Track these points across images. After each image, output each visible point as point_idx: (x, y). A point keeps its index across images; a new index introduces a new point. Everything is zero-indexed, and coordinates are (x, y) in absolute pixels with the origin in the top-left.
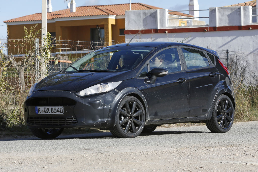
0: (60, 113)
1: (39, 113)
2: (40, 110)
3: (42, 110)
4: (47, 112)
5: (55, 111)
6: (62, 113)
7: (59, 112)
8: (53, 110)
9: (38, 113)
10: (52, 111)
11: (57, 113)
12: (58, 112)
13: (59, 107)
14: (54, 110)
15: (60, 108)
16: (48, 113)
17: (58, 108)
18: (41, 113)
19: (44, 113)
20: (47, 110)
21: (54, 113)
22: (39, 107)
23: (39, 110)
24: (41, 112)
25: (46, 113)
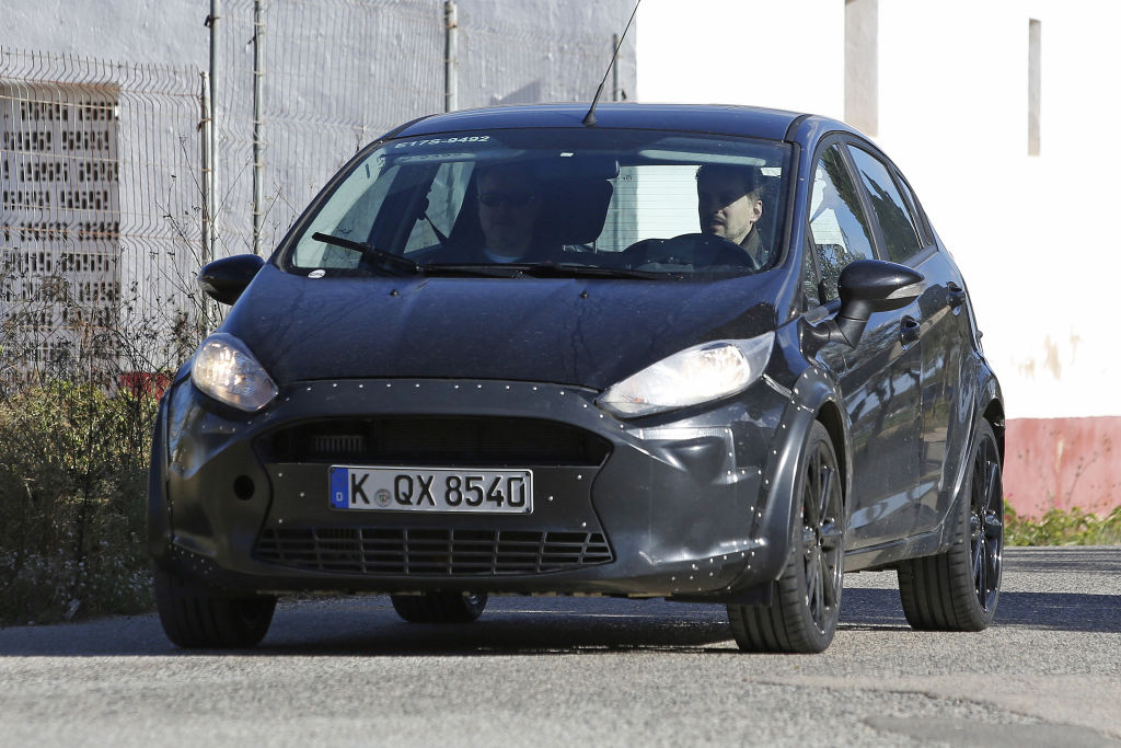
0: (504, 509)
1: (359, 505)
2: (364, 487)
3: (382, 490)
4: (414, 499)
5: (473, 497)
6: (521, 503)
7: (499, 499)
8: (457, 489)
9: (351, 506)
10: (453, 497)
11: (487, 508)
12: (490, 498)
13: (503, 474)
14: (468, 489)
15: (510, 480)
16: (419, 503)
17: (498, 479)
18: (373, 506)
19: (394, 506)
20: (417, 489)
21: (463, 508)
22: (357, 471)
23: (357, 489)
24: (370, 497)
25: (406, 508)
